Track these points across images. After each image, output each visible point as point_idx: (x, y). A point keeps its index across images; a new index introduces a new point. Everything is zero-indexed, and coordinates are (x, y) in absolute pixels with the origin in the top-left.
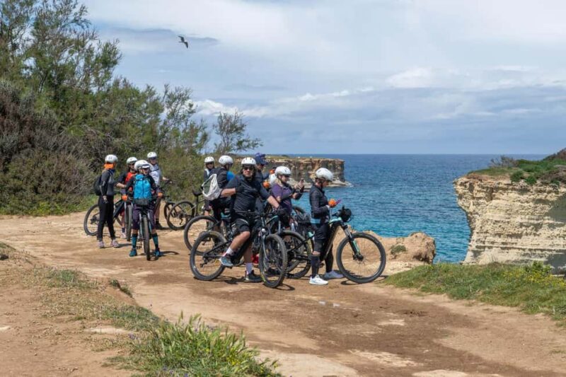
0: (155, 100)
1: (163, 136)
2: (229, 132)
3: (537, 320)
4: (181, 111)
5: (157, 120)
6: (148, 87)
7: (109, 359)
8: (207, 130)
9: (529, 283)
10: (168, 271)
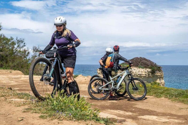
0: (13, 41)
1: (15, 52)
2: (36, 52)
3: (162, 99)
4: (21, 45)
5: (14, 47)
6: (11, 37)
7: (25, 109)
8: (29, 51)
9: (154, 88)
10: (24, 88)
